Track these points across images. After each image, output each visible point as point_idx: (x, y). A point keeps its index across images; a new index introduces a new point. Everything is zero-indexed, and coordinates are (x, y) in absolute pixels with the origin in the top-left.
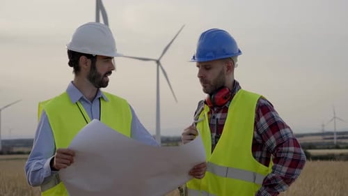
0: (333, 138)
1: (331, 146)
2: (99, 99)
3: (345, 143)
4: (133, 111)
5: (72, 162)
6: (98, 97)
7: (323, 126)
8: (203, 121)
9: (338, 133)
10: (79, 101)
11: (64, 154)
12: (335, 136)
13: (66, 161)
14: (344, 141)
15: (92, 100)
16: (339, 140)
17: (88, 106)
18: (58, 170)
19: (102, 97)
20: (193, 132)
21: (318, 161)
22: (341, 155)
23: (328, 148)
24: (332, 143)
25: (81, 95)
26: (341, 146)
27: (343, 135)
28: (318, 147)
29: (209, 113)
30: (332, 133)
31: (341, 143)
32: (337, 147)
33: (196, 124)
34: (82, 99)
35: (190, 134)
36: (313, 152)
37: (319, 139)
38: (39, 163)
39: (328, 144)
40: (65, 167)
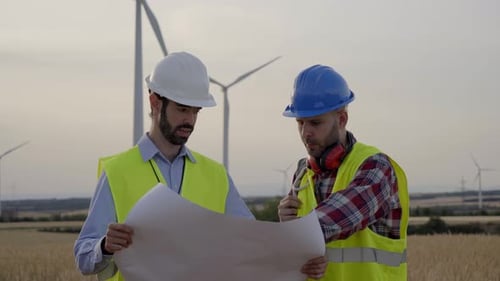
0: (477, 200)
1: (475, 212)
2: (184, 157)
3: (495, 208)
4: (231, 181)
5: (129, 243)
6: (181, 155)
7: (463, 182)
8: (306, 188)
9: (485, 193)
10: (154, 158)
11: (119, 230)
12: (480, 197)
13: (120, 241)
14: (492, 204)
15: (173, 159)
16: (486, 203)
17: (165, 166)
18: (112, 254)
19: (187, 156)
20: (294, 204)
21: (461, 235)
22: (490, 224)
23: (471, 215)
24: (477, 208)
25: (157, 151)
26: (489, 211)
27: (491, 195)
28: (456, 212)
29: (313, 178)
30: (475, 193)
31: (488, 207)
32: (484, 213)
33: (297, 192)
34: (157, 156)
35: (290, 207)
36: (448, 220)
37: (457, 201)
38: (89, 244)
39: (471, 208)
40: (120, 249)
